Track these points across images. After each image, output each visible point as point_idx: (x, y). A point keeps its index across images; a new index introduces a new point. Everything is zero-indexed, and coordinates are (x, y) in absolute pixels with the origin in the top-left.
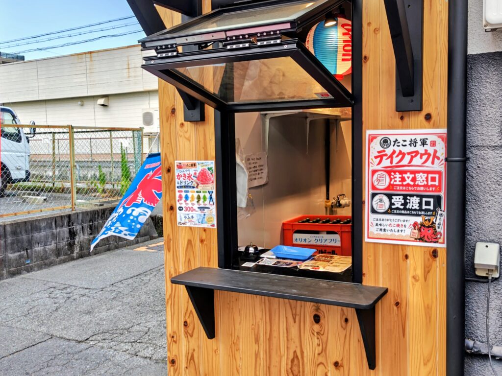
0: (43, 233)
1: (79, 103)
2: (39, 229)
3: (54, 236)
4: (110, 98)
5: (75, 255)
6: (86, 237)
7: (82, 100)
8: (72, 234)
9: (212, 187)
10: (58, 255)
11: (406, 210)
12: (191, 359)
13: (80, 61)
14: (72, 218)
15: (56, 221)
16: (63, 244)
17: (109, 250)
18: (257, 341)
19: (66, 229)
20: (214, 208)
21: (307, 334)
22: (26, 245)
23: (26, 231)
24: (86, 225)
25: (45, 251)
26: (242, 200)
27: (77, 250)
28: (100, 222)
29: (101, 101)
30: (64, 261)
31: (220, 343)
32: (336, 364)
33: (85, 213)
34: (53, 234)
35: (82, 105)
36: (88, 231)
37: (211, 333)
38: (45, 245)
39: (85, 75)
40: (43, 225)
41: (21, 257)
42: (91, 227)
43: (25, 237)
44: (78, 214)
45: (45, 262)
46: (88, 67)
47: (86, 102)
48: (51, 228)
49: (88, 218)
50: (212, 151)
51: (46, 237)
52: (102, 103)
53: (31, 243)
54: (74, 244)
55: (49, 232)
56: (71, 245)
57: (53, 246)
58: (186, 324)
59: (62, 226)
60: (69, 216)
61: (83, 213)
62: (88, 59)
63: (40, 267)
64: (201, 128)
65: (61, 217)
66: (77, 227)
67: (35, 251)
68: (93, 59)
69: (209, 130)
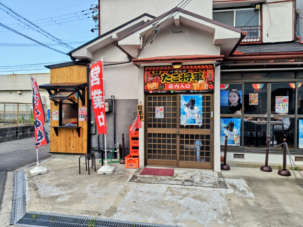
0: (9, 132)
1: (10, 92)
2: (8, 131)
3: (12, 133)
4: (23, 91)
5: (18, 138)
6: (21, 134)
7: (11, 91)
8: (17, 133)
9: (58, 114)
10: (13, 138)
11: (83, 117)
12: (54, 140)
13: (11, 77)
14: (17, 128)
15: (13, 129)
16: (14, 135)
17: (28, 137)
18: (64, 136)
19: (15, 131)
20: (58, 117)
21: (71, 134)
22: (4, 135)
23: (4, 131)
24: (21, 130)
25: (9, 137)
26: (63, 117)
27: (18, 137)
28: (26, 130)
29: (19, 92)
30: (15, 140)
31: (59, 137)
32: (75, 137)
33: (21, 127)
34: (12, 132)
35: (11, 93)
36: (22, 132)
37: (57, 135)
38: (9, 135)
39: (13, 83)
40: (9, 129)
41: (2, 138)
42: (23, 131)
43: (4, 132)
44: (19, 127)
45: (9, 140)
46: (14, 80)
47: (12, 92)
48: (11, 130)
49: (22, 128)
50: (58, 109)
51: (10, 133)
52: (20, 93)
53: (5, 134)
54: (18, 135)
55: (10, 132)
56: (17, 136)
57: (11, 135)
58: (53, 135)
59: (14, 130)
60: (16, 128)
61: (20, 127)
62: (14, 77)
63: (7, 141)
64: (57, 106)
65: (14, 128)
66: (19, 131)
67: (7, 137)
68: (16, 77)
69: (58, 107)
